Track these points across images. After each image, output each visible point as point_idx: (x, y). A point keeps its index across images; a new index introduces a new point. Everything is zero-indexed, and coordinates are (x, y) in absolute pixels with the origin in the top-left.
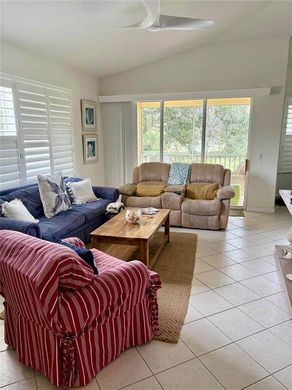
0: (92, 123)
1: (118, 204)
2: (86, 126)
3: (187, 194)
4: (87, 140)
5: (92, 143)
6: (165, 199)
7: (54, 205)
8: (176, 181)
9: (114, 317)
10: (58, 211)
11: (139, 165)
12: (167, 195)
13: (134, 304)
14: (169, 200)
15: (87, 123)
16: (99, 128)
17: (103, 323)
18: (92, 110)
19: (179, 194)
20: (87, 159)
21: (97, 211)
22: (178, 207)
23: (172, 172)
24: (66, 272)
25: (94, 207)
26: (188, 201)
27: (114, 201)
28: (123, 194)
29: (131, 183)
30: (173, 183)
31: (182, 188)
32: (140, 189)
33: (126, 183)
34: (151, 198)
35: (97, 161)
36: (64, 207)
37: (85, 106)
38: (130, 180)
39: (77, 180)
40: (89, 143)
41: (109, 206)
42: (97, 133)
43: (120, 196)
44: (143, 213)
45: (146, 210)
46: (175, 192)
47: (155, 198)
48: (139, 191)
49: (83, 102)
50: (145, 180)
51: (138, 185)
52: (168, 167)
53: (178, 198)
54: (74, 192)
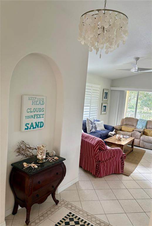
0: (106, 98)
1: (113, 133)
2: (104, 99)
3: (144, 133)
4: (104, 105)
5: (105, 106)
6: (134, 134)
7: (91, 129)
8: (140, 127)
9: (111, 161)
10: (92, 131)
11: (124, 118)
12: (135, 132)
13: (117, 160)
14: (135, 134)
15: (104, 98)
16: (109, 100)
17: (108, 162)
18: (107, 93)
19: (140, 132)
20: (102, 113)
21: (105, 134)
22: (139, 138)
23: (139, 123)
24: (101, 144)
25: (104, 132)
26: (144, 136)
27: (112, 131)
28: (116, 129)
29: (120, 125)
30: (138, 127)
31: (142, 130)
32: (123, 128)
33: (118, 125)
34: (127, 132)
35: (106, 114)
36: (93, 130)
37: (105, 91)
38: (119, 124)
39: (98, 121)
40: (104, 106)
41: (109, 133)
42: (108, 102)
43: (115, 130)
44: (123, 137)
45: (125, 136)
46: (139, 132)
47: (129, 133)
48: (123, 129)
49: (104, 90)
50: (126, 125)
51: (123, 127)
52: (137, 120)
53: (140, 134)
54: (97, 125)
